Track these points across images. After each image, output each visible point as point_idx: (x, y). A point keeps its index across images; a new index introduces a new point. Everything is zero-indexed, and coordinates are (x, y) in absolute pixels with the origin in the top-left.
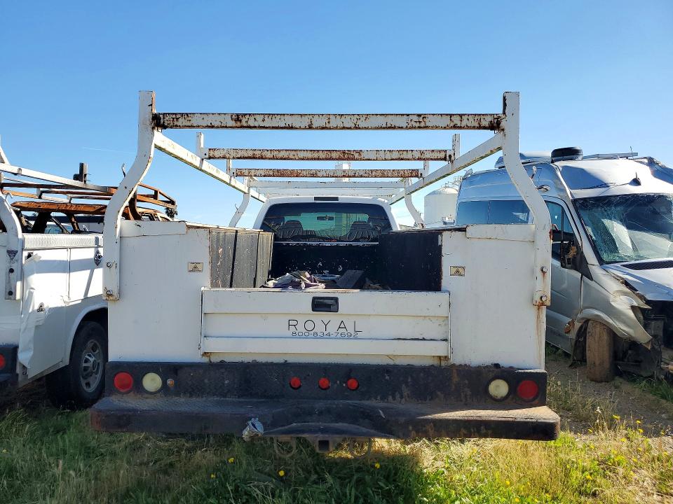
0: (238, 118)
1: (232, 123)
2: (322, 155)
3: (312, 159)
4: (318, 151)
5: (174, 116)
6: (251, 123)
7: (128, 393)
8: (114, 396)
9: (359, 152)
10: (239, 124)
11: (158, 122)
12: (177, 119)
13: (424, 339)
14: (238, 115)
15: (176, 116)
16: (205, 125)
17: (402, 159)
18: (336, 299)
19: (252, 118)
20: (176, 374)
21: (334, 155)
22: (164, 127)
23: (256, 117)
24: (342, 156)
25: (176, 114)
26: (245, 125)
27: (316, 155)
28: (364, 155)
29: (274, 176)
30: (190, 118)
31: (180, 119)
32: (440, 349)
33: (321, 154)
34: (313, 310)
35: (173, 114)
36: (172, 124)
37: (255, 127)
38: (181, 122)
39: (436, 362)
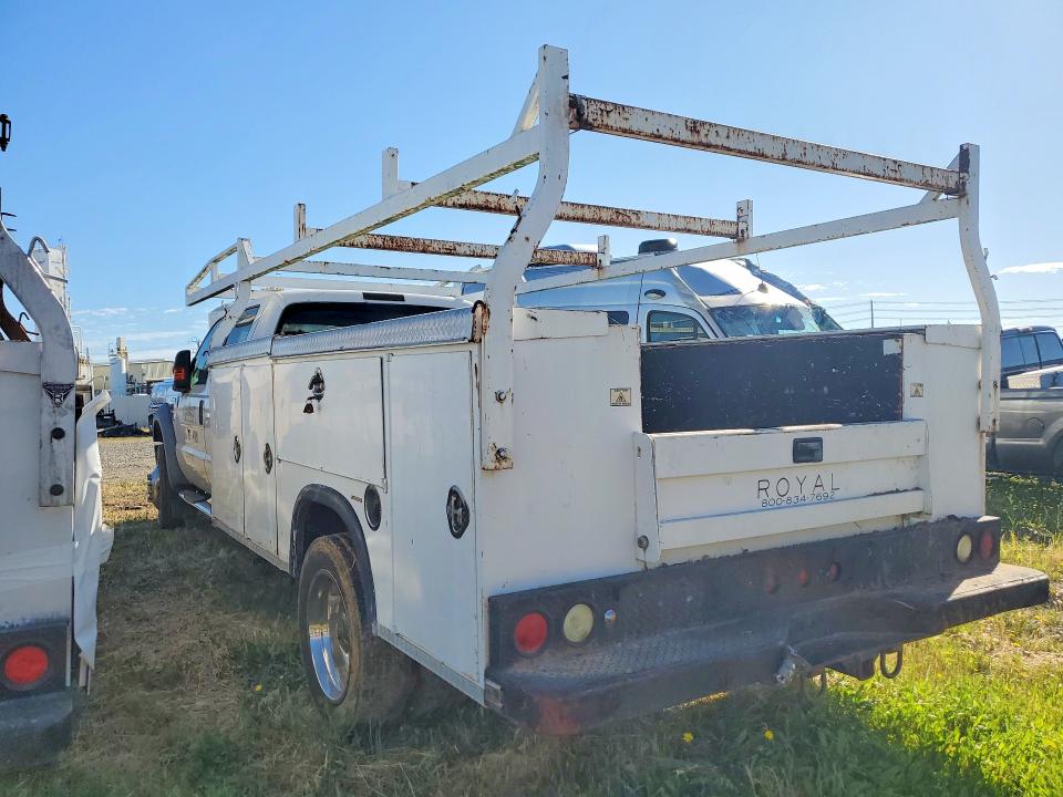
0: (695, 127)
1: (686, 135)
2: (588, 215)
3: (575, 219)
4: (583, 206)
5: (603, 107)
6: (713, 140)
7: (541, 651)
8: (516, 665)
9: (637, 213)
10: (695, 139)
11: (580, 114)
12: (608, 112)
13: (897, 491)
14: (695, 122)
15: (607, 108)
16: (649, 132)
17: (689, 231)
18: (819, 440)
19: (713, 130)
20: (617, 599)
21: (605, 215)
22: (588, 126)
23: (718, 129)
24: (614, 217)
25: (605, 103)
26: (704, 140)
27: (579, 213)
28: (644, 220)
29: (384, 248)
30: (627, 115)
31: (612, 114)
32: (909, 503)
33: (586, 210)
34: (795, 461)
35: (602, 102)
36: (599, 122)
37: (716, 147)
38: (614, 120)
39: (897, 523)
